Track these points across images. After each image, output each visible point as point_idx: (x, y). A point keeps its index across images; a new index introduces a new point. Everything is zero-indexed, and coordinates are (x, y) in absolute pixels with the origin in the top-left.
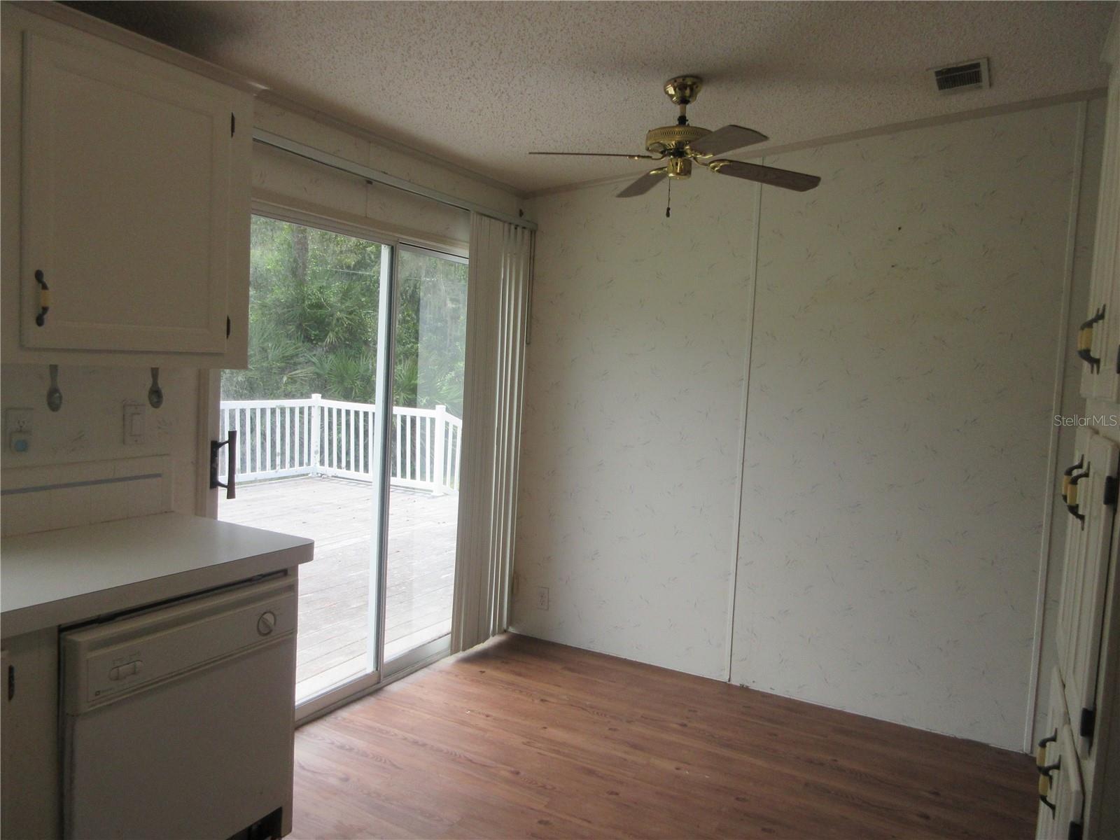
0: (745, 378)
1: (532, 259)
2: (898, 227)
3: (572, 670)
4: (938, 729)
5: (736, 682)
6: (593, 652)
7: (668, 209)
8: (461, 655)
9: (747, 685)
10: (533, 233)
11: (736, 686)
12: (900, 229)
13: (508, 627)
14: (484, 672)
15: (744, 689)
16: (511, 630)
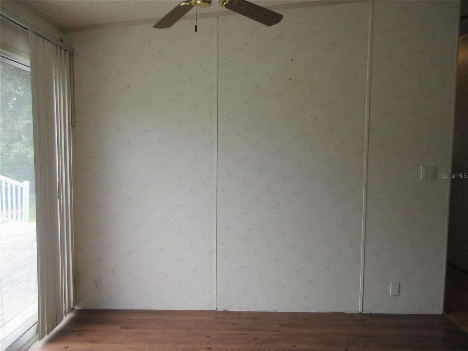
0: (215, 141)
1: (72, 72)
2: (291, 59)
3: (127, 328)
4: (322, 311)
5: (220, 309)
6: (134, 310)
7: (196, 27)
8: (46, 337)
9: (226, 309)
10: (71, 54)
11: (221, 311)
12: (292, 60)
13: (74, 306)
14: (67, 347)
15: (225, 312)
16: (76, 307)
